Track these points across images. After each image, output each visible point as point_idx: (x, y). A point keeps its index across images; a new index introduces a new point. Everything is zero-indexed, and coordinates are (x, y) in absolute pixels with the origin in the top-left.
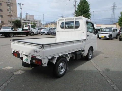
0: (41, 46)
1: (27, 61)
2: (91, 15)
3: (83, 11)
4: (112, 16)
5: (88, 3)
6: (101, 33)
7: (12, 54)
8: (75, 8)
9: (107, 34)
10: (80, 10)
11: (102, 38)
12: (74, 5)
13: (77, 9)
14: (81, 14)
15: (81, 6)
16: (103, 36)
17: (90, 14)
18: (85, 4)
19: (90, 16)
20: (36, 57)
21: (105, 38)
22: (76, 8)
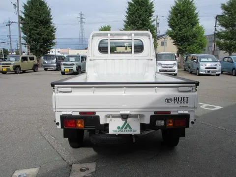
0: (195, 85)
1: (128, 129)
2: (55, 29)
3: (39, 20)
4: (81, 35)
5: (46, 6)
6: (64, 64)
7: (58, 124)
8: (18, 11)
9: (73, 64)
10: (31, 18)
11: (66, 73)
12: (15, 5)
13: (24, 13)
14: (35, 26)
15: (32, 8)
16: (67, 70)
17: (53, 27)
18: (40, 5)
19: (55, 32)
20: (169, 112)
21: (72, 72)
22: (20, 13)
